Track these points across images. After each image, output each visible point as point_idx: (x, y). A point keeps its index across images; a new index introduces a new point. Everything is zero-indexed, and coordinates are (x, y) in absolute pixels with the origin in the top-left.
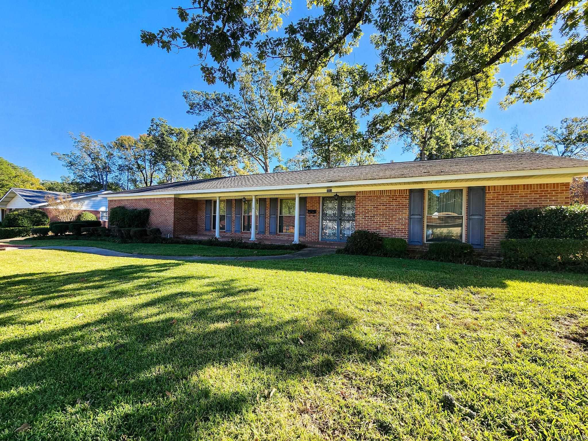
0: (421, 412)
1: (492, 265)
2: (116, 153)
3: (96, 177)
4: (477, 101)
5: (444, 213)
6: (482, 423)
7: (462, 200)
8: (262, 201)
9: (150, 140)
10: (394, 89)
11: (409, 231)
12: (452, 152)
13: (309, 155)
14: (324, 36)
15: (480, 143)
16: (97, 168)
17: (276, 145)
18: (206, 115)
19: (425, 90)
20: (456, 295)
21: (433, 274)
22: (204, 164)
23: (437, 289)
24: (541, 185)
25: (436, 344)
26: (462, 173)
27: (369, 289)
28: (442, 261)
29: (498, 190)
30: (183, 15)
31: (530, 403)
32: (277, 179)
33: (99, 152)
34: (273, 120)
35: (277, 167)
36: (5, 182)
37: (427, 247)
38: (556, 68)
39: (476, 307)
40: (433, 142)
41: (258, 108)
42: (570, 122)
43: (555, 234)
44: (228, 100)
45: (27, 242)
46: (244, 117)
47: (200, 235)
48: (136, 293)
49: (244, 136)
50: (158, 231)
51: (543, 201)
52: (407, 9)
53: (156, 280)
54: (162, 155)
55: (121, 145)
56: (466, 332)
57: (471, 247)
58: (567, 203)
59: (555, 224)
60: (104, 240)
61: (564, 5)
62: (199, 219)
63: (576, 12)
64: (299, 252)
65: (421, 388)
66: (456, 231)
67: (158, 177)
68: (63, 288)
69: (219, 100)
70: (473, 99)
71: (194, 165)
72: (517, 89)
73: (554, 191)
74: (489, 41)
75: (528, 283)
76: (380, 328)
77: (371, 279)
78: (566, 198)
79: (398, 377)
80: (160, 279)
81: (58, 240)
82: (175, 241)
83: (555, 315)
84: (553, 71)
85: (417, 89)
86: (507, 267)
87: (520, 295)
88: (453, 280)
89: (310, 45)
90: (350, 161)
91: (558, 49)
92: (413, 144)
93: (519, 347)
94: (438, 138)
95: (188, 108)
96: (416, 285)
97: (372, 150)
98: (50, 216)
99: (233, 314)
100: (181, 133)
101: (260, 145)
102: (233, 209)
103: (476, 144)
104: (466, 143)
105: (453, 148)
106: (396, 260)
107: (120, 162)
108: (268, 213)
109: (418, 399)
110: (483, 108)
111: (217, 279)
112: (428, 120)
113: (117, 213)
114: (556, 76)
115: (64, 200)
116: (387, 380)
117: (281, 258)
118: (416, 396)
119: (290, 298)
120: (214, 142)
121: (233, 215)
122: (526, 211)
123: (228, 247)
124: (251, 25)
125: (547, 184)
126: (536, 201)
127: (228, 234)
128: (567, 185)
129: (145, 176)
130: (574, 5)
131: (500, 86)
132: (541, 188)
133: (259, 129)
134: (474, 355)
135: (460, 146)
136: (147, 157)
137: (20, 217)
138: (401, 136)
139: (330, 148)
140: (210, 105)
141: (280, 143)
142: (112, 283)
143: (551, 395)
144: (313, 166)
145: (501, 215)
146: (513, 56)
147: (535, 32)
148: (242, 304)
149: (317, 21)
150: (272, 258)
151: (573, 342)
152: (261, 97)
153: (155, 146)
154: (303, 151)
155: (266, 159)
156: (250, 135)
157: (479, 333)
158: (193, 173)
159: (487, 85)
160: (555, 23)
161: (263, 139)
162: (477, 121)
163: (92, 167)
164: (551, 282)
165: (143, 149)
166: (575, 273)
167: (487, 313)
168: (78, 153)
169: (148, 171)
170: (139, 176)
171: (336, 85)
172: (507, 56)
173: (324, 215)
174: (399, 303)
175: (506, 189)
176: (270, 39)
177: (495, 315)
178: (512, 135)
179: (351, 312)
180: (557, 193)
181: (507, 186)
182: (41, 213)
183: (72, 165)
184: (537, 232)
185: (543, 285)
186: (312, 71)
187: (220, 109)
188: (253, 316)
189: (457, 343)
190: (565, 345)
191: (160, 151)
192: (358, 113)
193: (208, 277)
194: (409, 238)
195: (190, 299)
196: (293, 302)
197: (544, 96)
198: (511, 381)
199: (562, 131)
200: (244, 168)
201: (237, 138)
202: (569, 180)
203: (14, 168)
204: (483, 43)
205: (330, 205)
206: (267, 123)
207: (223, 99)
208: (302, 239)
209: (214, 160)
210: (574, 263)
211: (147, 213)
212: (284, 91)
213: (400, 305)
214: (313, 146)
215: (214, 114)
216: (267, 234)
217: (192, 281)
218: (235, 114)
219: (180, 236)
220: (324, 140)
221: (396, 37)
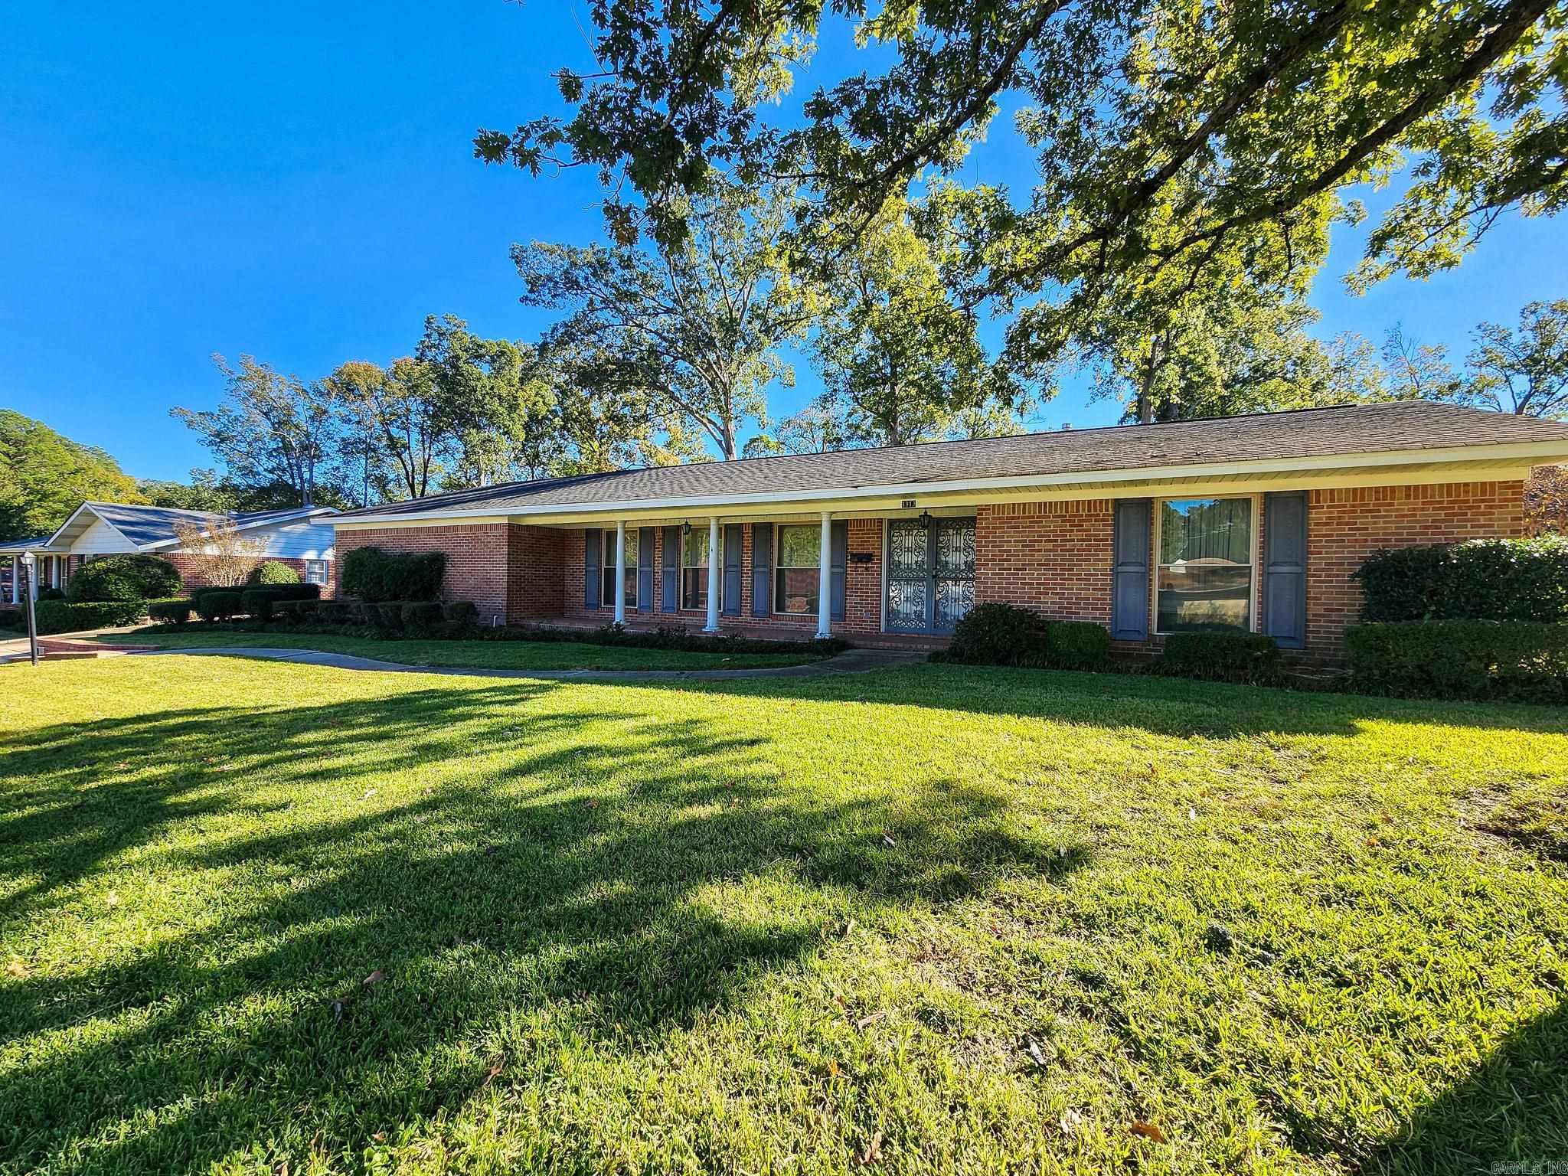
0: (1163, 955)
1: (1322, 688)
2: (335, 407)
3: (283, 470)
4: (1288, 273)
5: (1203, 560)
6: (1287, 971)
7: (1249, 525)
8: (731, 532)
9: (423, 375)
10: (1079, 250)
11: (1114, 605)
12: (1221, 397)
13: (842, 407)
14: (905, 124)
15: (1300, 373)
16: (287, 448)
17: (754, 384)
18: (571, 306)
19: (1155, 246)
20: (1233, 751)
21: (1177, 706)
22: (562, 436)
23: (1186, 738)
24: (1449, 486)
25: (1189, 846)
26: (1248, 457)
27: (1023, 739)
28: (1198, 677)
29: (1340, 500)
30: (571, 88)
31: (1386, 938)
32: (771, 474)
33: (289, 408)
34: (746, 318)
35: (753, 441)
36: (48, 487)
37: (1160, 645)
38: (1491, 190)
39: (1282, 776)
40: (1172, 372)
41: (705, 286)
42: (1545, 313)
43: (1482, 610)
44: (627, 267)
45: (141, 637)
46: (668, 311)
47: (572, 619)
48: (476, 749)
49: (668, 359)
50: (469, 610)
51: (1457, 527)
52: (1109, 45)
53: (509, 721)
54: (455, 413)
55: (347, 388)
56: (1256, 821)
57: (1270, 643)
58: (1515, 533)
59: (1483, 585)
60: (334, 633)
61: (1502, 52)
62: (568, 578)
63: (1530, 68)
64: (837, 659)
65: (1159, 918)
66: (1232, 608)
67: (443, 470)
68: (295, 740)
69: (604, 266)
70: (1277, 267)
71: (536, 438)
72: (1391, 243)
73: (1483, 501)
74: (1318, 136)
75: (1409, 725)
76: (1058, 817)
77: (1026, 718)
78: (1513, 519)
79: (1111, 901)
80: (518, 721)
81: (216, 634)
82: (512, 634)
83: (1462, 787)
84: (1482, 199)
85: (1136, 250)
86: (1361, 692)
87: (1388, 750)
88: (1226, 719)
89: (868, 146)
90: (949, 426)
91: (1495, 143)
92: (1119, 377)
93: (1373, 846)
94: (1184, 362)
95: (524, 289)
96: (1136, 731)
97: (1017, 400)
98: (184, 574)
99: (718, 791)
100: (503, 353)
101: (711, 384)
102: (658, 553)
103: (1289, 376)
104: (1260, 374)
105: (1226, 386)
106: (1082, 676)
107: (347, 432)
108: (747, 562)
109: (1156, 935)
110: (1302, 291)
111: (655, 720)
112: (1161, 323)
113: (361, 564)
114: (1492, 211)
115: (220, 532)
116: (1087, 906)
117: (793, 673)
118: (1151, 929)
119: (841, 757)
120: (592, 377)
121: (658, 568)
122: (1411, 552)
123: (651, 647)
124: (734, 108)
125: (1466, 485)
126: (1437, 527)
127: (645, 617)
128: (1517, 485)
129: (410, 468)
130: (1522, 53)
131: (1352, 220)
132: (1449, 495)
133: (711, 343)
134: (1273, 863)
135: (1245, 382)
136: (413, 418)
137: (111, 575)
138: (1088, 356)
139: (897, 389)
140: (580, 280)
141: (765, 379)
142: (407, 729)
143: (1430, 924)
144: (849, 438)
145: (1349, 564)
146: (1377, 167)
147: (1431, 114)
148: (731, 771)
149: (885, 83)
150: (770, 674)
151: (1493, 836)
152: (715, 257)
153: (436, 389)
154: (825, 400)
155: (726, 420)
156: (685, 357)
157: (1285, 823)
158: (534, 460)
159: (1313, 232)
160: (1479, 94)
161: (720, 368)
162: (1292, 313)
163: (273, 445)
164: (1468, 724)
165: (404, 398)
166: (1529, 703)
167: (1307, 786)
168: (238, 409)
169: (417, 454)
170: (392, 468)
171: (927, 236)
172: (1364, 167)
173: (894, 566)
174: (1099, 767)
175: (1362, 498)
176: (771, 134)
177: (1323, 789)
178: (1387, 350)
179: (989, 784)
180: (1491, 507)
181: (1363, 489)
182: (161, 565)
183: (222, 441)
184: (1439, 603)
185: (1447, 729)
186: (873, 208)
187: (606, 291)
188: (765, 794)
189: (1236, 842)
190: (1474, 841)
191: (448, 401)
192: (983, 308)
193: (631, 716)
194: (1114, 621)
195: (607, 762)
196: (848, 767)
197: (1460, 260)
198: (1351, 904)
199: (1524, 337)
200: (668, 445)
201: (650, 366)
202: (1524, 474)
203: (70, 449)
204: (1302, 137)
205: (909, 542)
206: (730, 326)
207: (614, 262)
208: (836, 628)
209: (591, 424)
210: (1530, 679)
211: (437, 562)
212: (797, 255)
213: (1103, 773)
214: (851, 386)
215: (592, 302)
216: (746, 617)
217: (597, 724)
218: (648, 303)
219: (524, 622)
220: (880, 369)
221: (1081, 115)
